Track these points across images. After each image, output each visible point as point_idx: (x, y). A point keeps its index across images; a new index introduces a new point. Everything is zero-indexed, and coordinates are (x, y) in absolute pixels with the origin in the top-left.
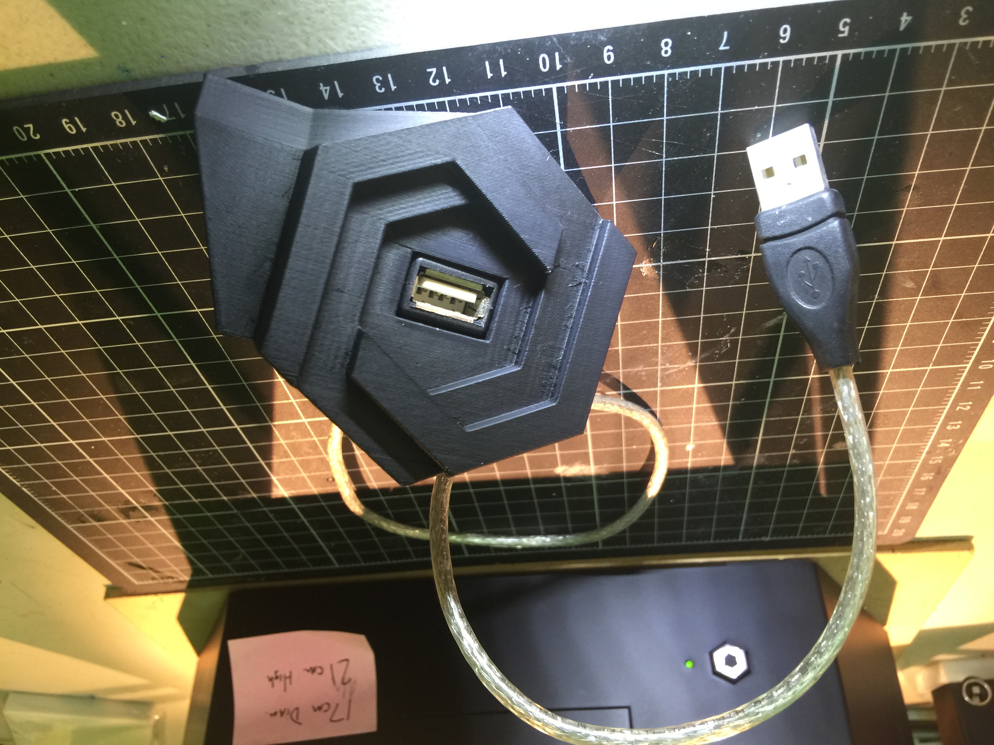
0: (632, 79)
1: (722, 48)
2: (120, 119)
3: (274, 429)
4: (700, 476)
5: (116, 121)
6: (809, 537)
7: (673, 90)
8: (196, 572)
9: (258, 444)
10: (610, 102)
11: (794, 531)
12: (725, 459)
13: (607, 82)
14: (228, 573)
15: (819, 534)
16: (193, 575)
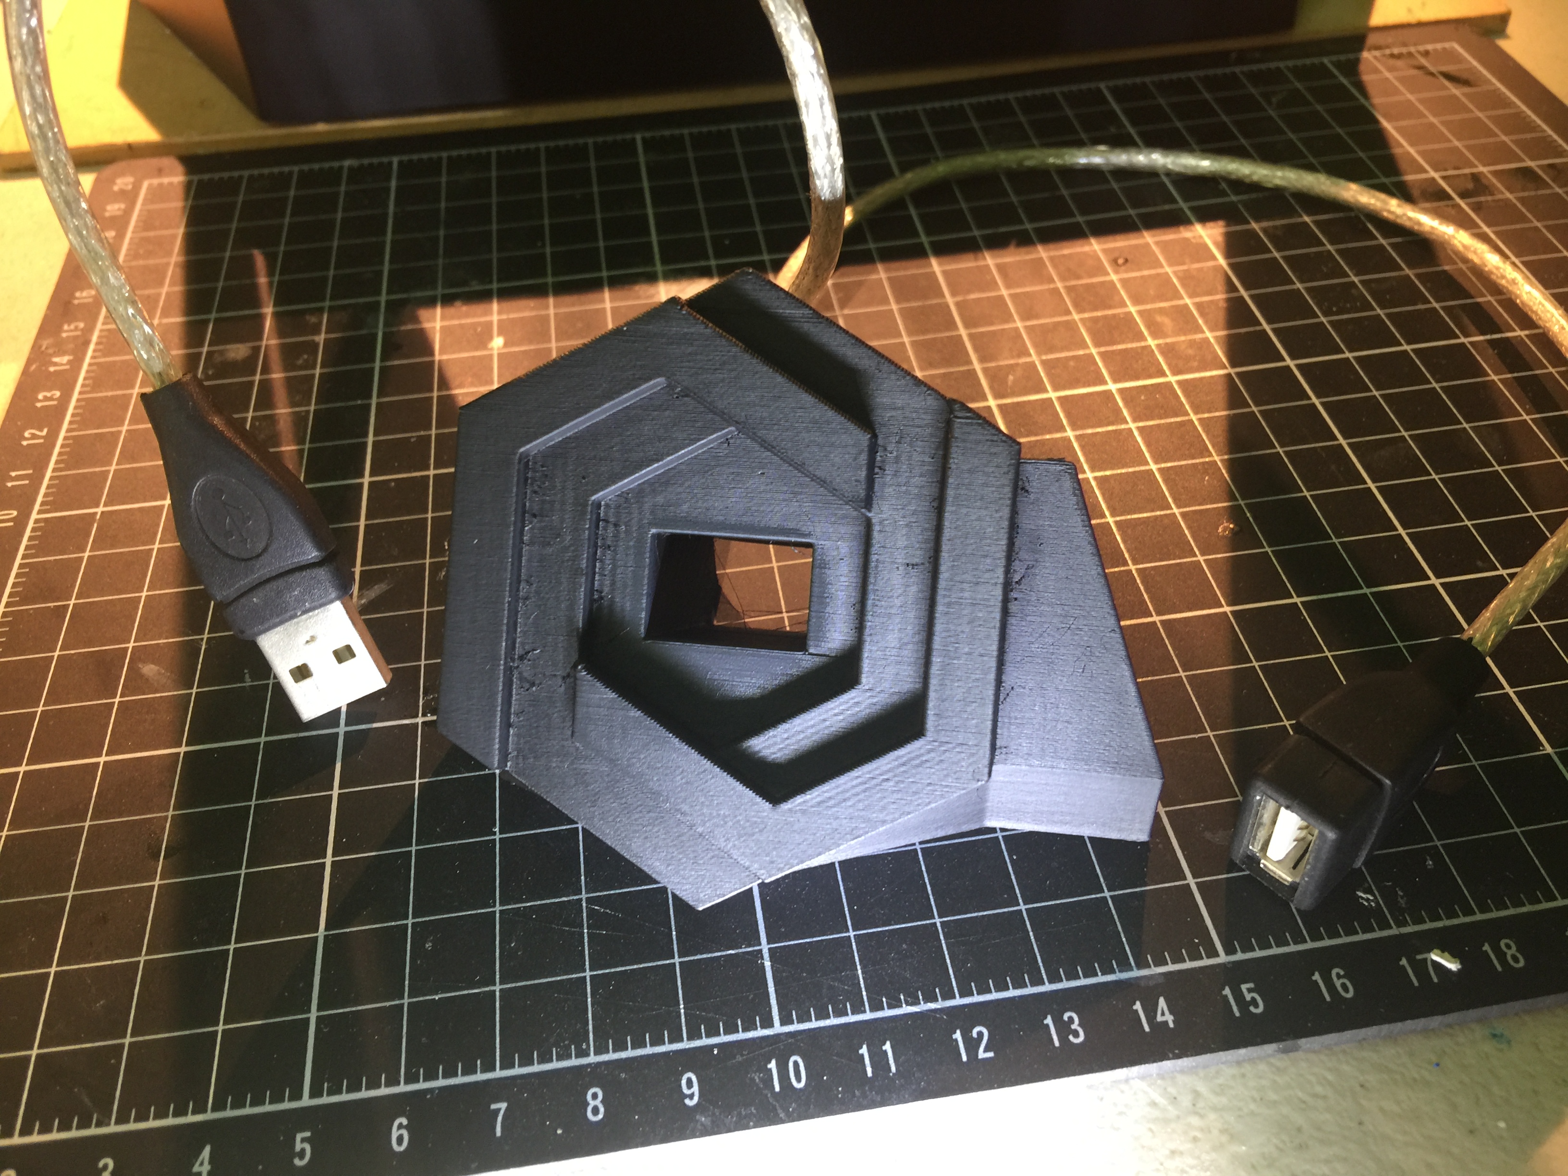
0: (648, 1045)
1: (503, 1106)
2: (1509, 953)
3: (1224, 360)
4: (476, 286)
5: (1518, 950)
6: (276, 170)
7: (579, 1026)
8: (1352, 68)
9: (1251, 329)
10: (681, 1002)
11: (305, 180)
12: (434, 320)
13: (690, 1038)
14: (1296, 67)
15: (261, 176)
16: (1357, 62)
